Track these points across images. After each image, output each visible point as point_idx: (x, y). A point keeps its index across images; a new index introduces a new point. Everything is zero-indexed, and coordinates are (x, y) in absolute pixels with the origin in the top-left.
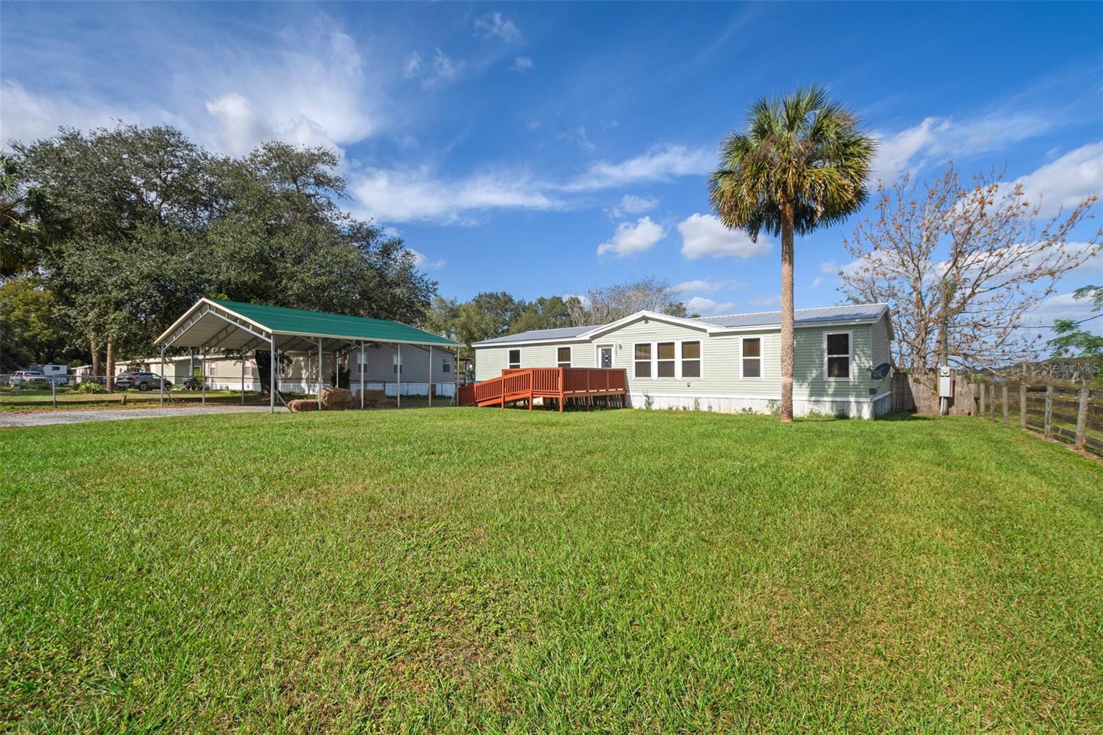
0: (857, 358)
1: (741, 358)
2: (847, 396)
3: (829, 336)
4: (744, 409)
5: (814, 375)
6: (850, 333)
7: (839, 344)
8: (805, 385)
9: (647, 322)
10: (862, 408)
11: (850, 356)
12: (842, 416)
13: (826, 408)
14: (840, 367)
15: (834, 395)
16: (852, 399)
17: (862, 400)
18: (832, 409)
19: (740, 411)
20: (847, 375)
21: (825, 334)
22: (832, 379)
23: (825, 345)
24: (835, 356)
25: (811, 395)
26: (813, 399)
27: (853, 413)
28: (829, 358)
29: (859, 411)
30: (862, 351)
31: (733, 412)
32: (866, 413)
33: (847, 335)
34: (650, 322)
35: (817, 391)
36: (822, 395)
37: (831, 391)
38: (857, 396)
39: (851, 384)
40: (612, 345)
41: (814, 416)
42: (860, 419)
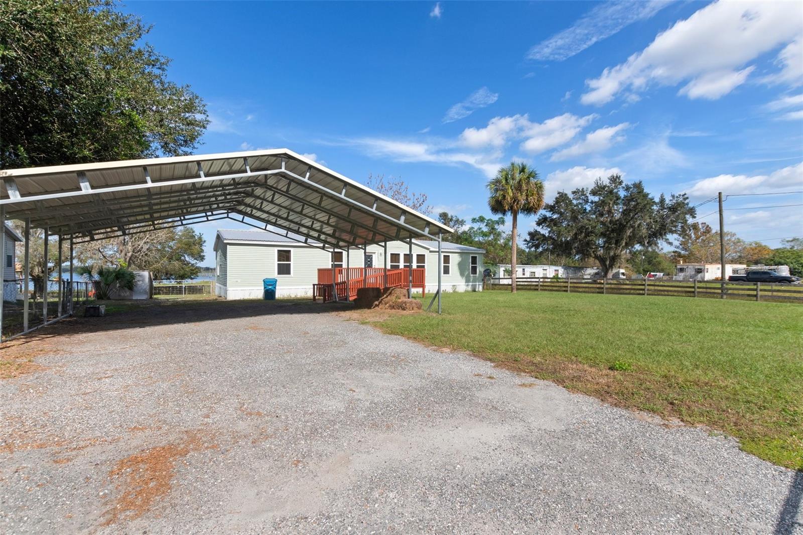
0: (479, 266)
1: (443, 265)
2: (476, 282)
3: (472, 257)
4: (443, 290)
5: (467, 273)
7: (474, 260)
8: (464, 278)
11: (477, 265)
12: (474, 291)
13: (470, 288)
14: (474, 270)
15: (472, 282)
20: (476, 274)
21: (471, 255)
22: (472, 275)
23: (470, 260)
24: (473, 265)
26: (467, 284)
27: (477, 289)
28: (471, 266)
29: (479, 288)
30: (480, 263)
32: (481, 289)
33: (476, 257)
35: (467, 281)
36: (469, 282)
37: (471, 280)
38: (479, 282)
39: (477, 277)
40: (375, 253)
41: (466, 291)
42: (479, 291)
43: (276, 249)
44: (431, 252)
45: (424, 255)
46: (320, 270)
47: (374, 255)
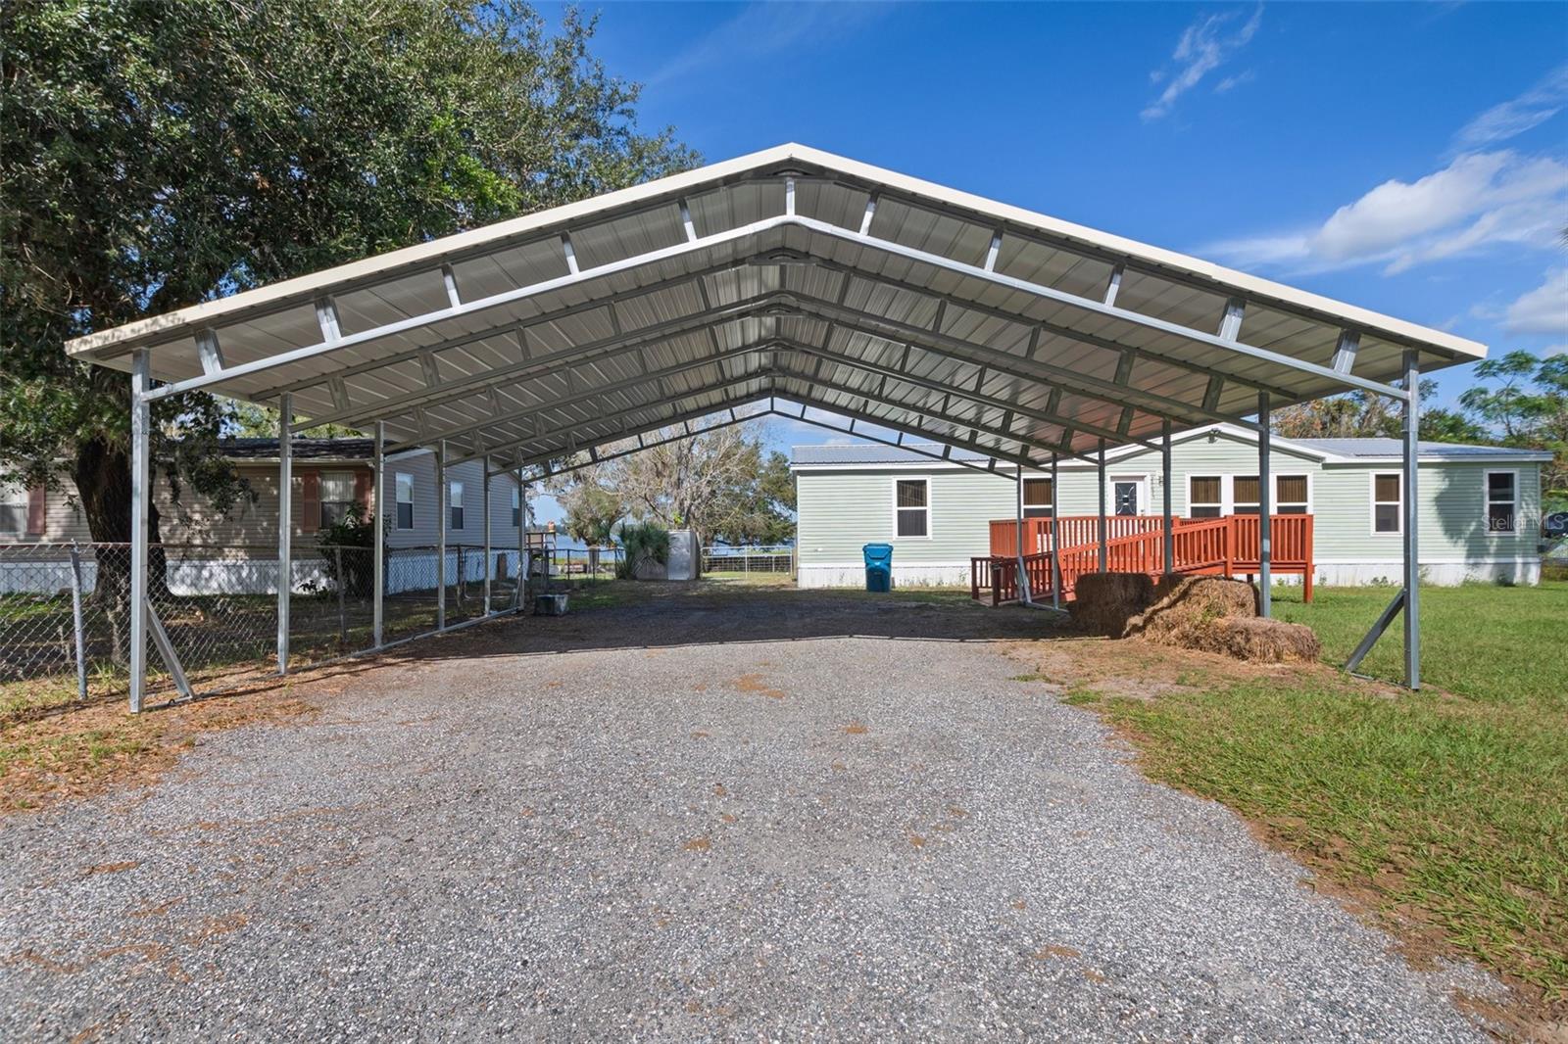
0: (1524, 506)
1: (1373, 503)
2: (1512, 555)
3: (1491, 475)
4: (1375, 580)
5: (1472, 528)
6: (1516, 472)
7: (1501, 484)
8: (1461, 542)
9: (1212, 441)
10: (1528, 570)
11: (1515, 502)
12: (1504, 581)
13: (1485, 574)
14: (1502, 515)
15: (1497, 555)
16: (1519, 560)
17: (1530, 560)
18: (1491, 575)
19: (1369, 583)
20: (1512, 529)
21: (1487, 472)
22: (1495, 533)
23: (1486, 487)
24: (1499, 502)
25: (1469, 556)
26: (1472, 561)
27: (1517, 579)
28: (1491, 506)
29: (1525, 575)
30: (1530, 496)
31: (1358, 584)
32: (1534, 576)
33: (1512, 475)
34: (1219, 440)
35: (1475, 551)
36: (1482, 556)
37: (1492, 549)
38: (1525, 555)
39: (1517, 539)
40: (1142, 478)
41: (1469, 585)
42: (1525, 585)
43: (894, 479)
44: (1326, 466)
45: (1304, 478)
46: (993, 524)
47: (1139, 485)
